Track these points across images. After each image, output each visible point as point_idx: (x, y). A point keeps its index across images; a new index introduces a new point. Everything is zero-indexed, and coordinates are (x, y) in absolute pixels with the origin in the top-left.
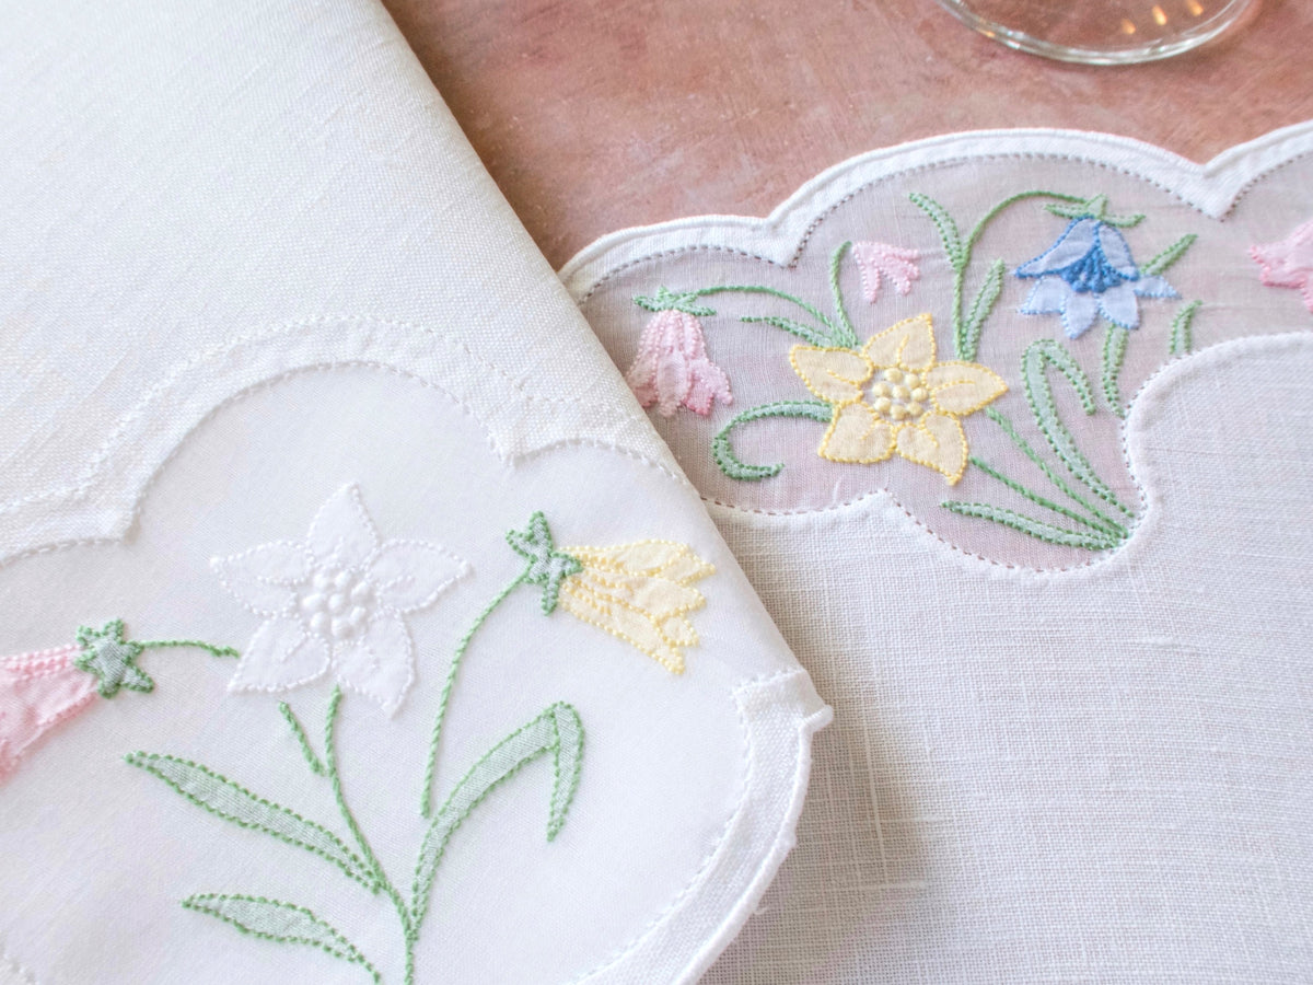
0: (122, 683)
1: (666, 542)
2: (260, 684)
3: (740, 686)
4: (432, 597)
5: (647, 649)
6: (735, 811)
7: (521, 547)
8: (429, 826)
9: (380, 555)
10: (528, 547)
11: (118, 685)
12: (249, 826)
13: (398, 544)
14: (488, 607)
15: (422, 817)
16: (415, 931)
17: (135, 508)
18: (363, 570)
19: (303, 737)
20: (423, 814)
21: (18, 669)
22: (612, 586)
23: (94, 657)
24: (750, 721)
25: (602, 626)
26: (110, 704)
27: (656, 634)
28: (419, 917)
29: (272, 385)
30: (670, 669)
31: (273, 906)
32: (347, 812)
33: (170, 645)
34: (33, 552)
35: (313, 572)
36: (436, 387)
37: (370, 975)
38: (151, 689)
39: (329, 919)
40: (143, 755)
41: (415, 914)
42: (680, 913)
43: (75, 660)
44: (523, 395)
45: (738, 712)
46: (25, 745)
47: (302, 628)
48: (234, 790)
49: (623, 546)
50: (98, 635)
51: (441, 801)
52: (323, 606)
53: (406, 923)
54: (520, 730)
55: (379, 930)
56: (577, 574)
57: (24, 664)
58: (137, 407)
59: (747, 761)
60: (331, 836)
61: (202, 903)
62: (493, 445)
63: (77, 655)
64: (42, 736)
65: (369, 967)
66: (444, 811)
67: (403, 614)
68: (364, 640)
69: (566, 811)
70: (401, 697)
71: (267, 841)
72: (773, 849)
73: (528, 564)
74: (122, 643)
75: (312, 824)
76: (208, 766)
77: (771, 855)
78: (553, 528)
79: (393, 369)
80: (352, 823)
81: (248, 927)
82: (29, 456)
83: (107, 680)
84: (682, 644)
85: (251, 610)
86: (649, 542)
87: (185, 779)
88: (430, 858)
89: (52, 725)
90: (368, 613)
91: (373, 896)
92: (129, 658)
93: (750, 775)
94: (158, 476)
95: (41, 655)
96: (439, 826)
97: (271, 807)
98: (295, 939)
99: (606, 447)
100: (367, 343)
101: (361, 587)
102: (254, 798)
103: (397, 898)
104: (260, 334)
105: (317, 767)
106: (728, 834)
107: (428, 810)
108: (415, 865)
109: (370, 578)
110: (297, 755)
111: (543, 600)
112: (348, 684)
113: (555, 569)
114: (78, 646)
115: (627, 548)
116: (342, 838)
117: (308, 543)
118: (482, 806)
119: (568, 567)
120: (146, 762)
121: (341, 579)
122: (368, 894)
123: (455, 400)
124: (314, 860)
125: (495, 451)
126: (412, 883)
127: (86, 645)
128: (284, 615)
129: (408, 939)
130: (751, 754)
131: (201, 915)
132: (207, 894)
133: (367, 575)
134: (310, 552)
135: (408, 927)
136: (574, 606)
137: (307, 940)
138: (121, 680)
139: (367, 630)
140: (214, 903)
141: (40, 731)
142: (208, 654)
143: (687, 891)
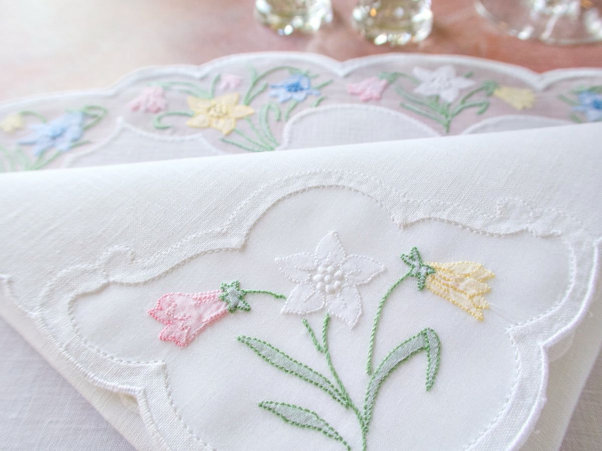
0: (238, 306)
1: (471, 263)
2: (295, 310)
3: (510, 327)
4: (370, 279)
5: (467, 308)
6: (515, 383)
7: (408, 261)
8: (370, 379)
9: (346, 261)
10: (411, 261)
11: (236, 307)
12: (289, 371)
13: (354, 257)
14: (394, 285)
15: (367, 374)
16: (366, 428)
17: (246, 237)
18: (339, 266)
19: (313, 335)
20: (368, 373)
21: (197, 298)
22: (449, 280)
23: (227, 295)
24: (516, 344)
25: (445, 297)
26: (232, 315)
27: (470, 303)
28: (368, 421)
29: (301, 193)
30: (477, 318)
31: (299, 410)
32: (332, 369)
33: (257, 292)
34: (205, 253)
35: (318, 266)
36: (369, 196)
37: (346, 447)
38: (249, 309)
39: (324, 418)
40: (244, 337)
41: (366, 419)
42: (496, 428)
43: (219, 296)
44: (405, 200)
45: (511, 339)
46: (197, 330)
47: (313, 288)
48: (282, 355)
49: (452, 264)
50: (229, 286)
51: (376, 367)
52: (322, 280)
53: (362, 423)
54: (411, 339)
55: (349, 426)
56: (433, 274)
57: (199, 297)
58: (248, 199)
59: (517, 361)
60: (326, 380)
61: (267, 405)
62: (393, 220)
63: (220, 294)
64: (204, 327)
65: (345, 443)
66: (377, 372)
67: (357, 286)
68: (340, 295)
69: (433, 378)
70: (356, 320)
71: (297, 380)
72: (537, 401)
73: (411, 269)
74: (238, 290)
75: (317, 373)
76: (271, 344)
77: (536, 404)
78: (421, 254)
79: (350, 189)
80: (335, 374)
81: (288, 419)
82: (205, 216)
83: (232, 304)
84: (482, 308)
85: (291, 280)
86: (464, 263)
87: (262, 349)
88: (372, 394)
89: (208, 322)
90: (341, 284)
91: (345, 409)
92: (241, 296)
93: (520, 367)
94: (255, 225)
95: (206, 294)
96: (376, 379)
97: (299, 364)
98: (309, 426)
99: (443, 221)
100: (340, 179)
101: (338, 273)
102: (291, 360)
103: (357, 411)
104: (297, 174)
105: (319, 348)
106: (513, 393)
107: (370, 372)
108: (365, 397)
109: (343, 269)
110: (309, 342)
111: (418, 284)
112: (333, 313)
113: (423, 271)
114: (221, 291)
115: (454, 264)
116: (331, 381)
117: (316, 254)
118: (394, 371)
119: (429, 271)
120: (246, 340)
121: (329, 269)
122: (343, 409)
123: (377, 201)
124: (318, 390)
125: (394, 222)
126: (364, 404)
127: (224, 290)
128: (305, 282)
129: (364, 431)
130: (519, 358)
131: (267, 411)
132: (269, 401)
133: (341, 268)
134: (316, 257)
135: (363, 426)
136: (432, 287)
137: (315, 427)
138: (237, 304)
139: (341, 291)
140: (272, 406)
141: (203, 325)
142: (273, 297)
143: (498, 418)
